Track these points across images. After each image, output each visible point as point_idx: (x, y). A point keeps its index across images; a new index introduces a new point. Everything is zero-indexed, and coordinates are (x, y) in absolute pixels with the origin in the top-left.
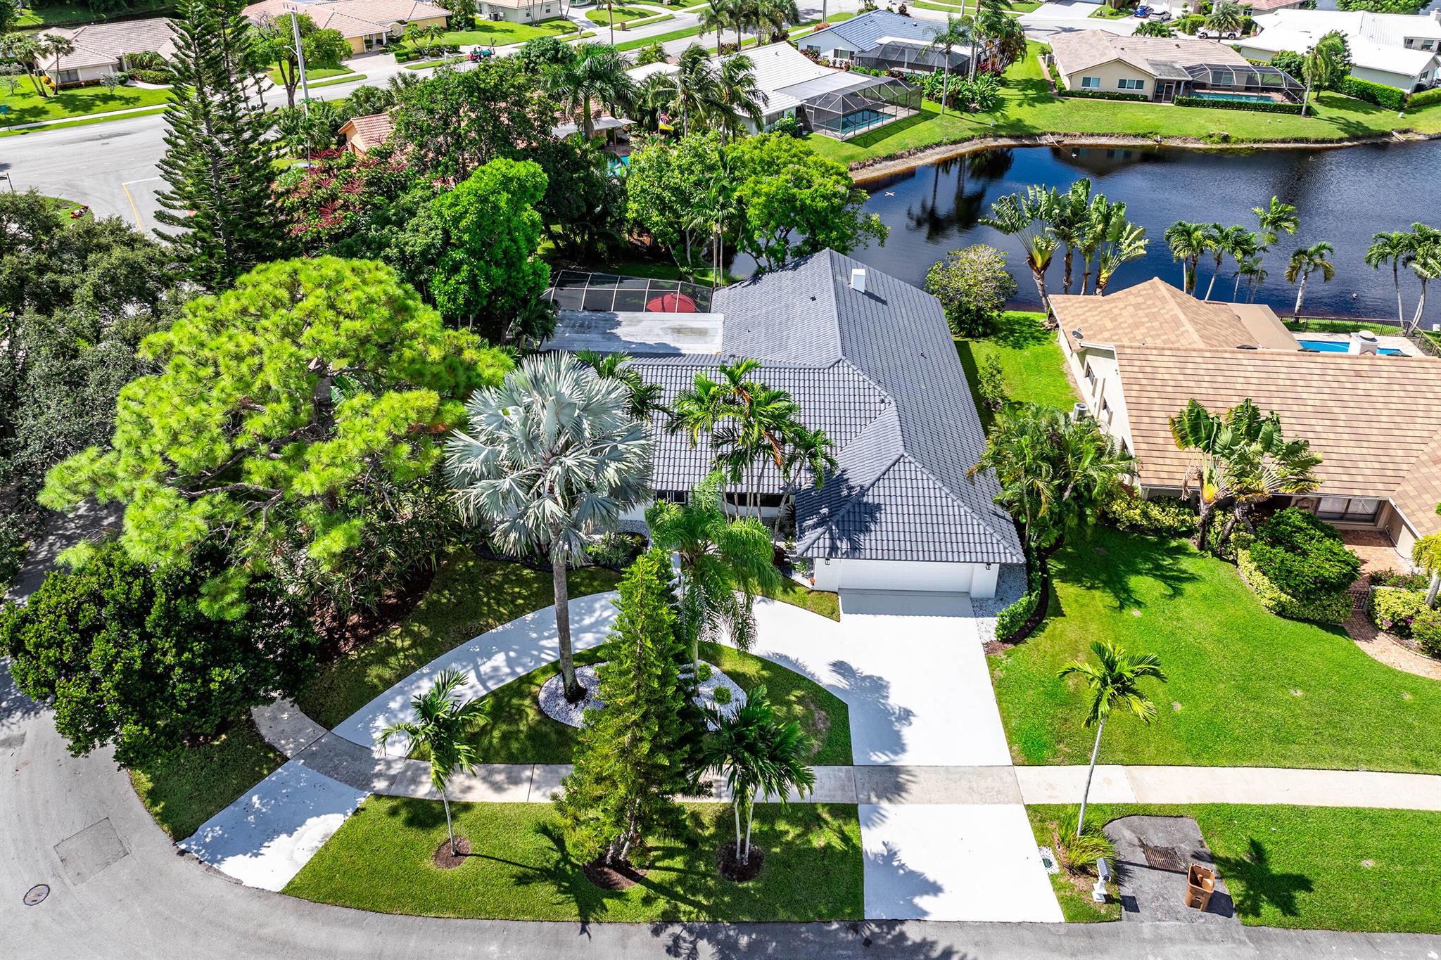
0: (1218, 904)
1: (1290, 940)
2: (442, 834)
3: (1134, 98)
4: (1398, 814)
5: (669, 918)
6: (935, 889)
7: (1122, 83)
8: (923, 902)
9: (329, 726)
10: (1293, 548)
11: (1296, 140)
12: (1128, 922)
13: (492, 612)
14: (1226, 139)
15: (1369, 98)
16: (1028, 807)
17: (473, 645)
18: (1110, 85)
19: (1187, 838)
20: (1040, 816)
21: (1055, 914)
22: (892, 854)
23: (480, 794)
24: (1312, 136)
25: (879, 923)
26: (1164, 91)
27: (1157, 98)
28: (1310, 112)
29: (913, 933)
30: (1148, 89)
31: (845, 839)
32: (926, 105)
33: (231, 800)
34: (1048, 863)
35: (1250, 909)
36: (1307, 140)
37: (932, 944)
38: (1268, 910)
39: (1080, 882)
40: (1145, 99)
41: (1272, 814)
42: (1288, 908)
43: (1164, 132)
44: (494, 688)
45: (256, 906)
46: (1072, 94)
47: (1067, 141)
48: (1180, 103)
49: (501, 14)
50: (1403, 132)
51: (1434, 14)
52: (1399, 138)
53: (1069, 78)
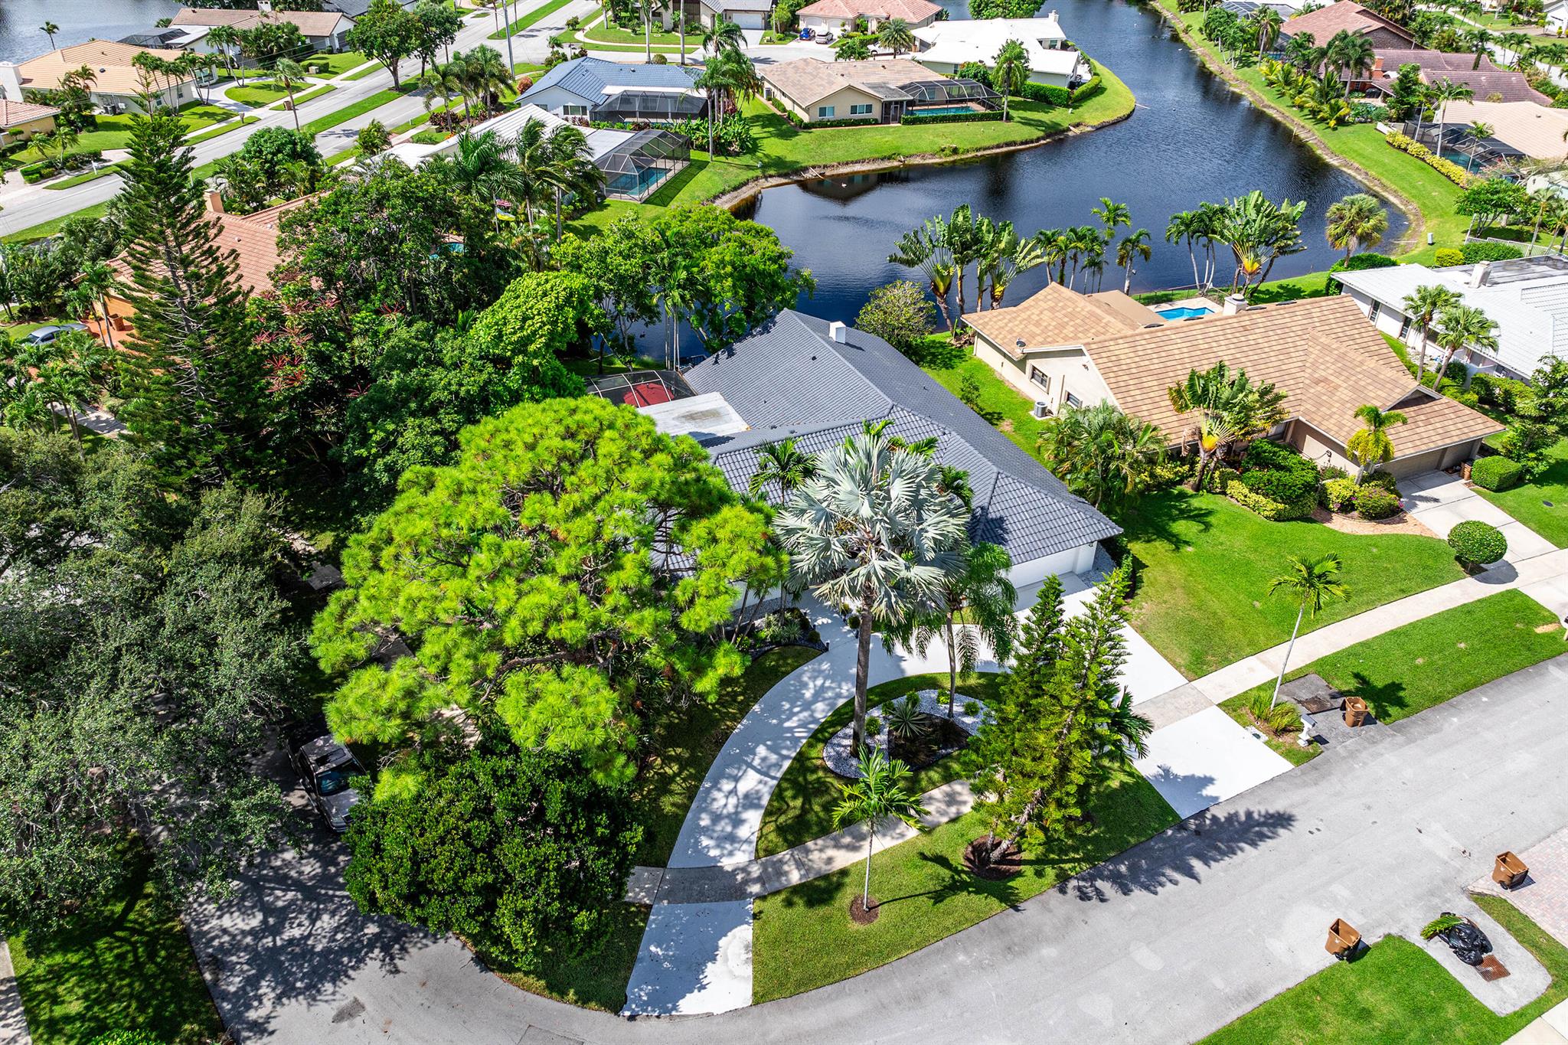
0: (1368, 720)
1: (1414, 722)
2: (845, 898)
3: (866, 122)
4: (1413, 625)
5: (1063, 879)
6: (1208, 781)
7: (854, 109)
8: (1209, 791)
9: (662, 863)
10: (1279, 468)
11: (1008, 144)
12: (1328, 752)
13: (726, 716)
14: (955, 151)
15: (1043, 99)
16: (1219, 705)
17: (730, 749)
18: (843, 112)
19: (1317, 687)
20: (1231, 706)
21: (1286, 766)
22: (1167, 771)
23: (843, 859)
24: (1018, 139)
25: (1195, 817)
26: (892, 111)
27: (886, 120)
28: (1009, 118)
29: (1221, 813)
30: (877, 112)
31: (1131, 774)
32: (695, 155)
33: (633, 960)
34: (1258, 737)
35: (1382, 714)
36: (1014, 143)
37: (1236, 814)
38: (1393, 710)
39: (1287, 738)
40: (876, 122)
41: (1351, 652)
42: (1401, 703)
43: (905, 151)
44: (779, 775)
45: (744, 1024)
46: (807, 127)
47: (828, 172)
48: (907, 122)
49: (122, 106)
50: (1077, 125)
51: (1052, 16)
52: (1077, 131)
53: (807, 110)
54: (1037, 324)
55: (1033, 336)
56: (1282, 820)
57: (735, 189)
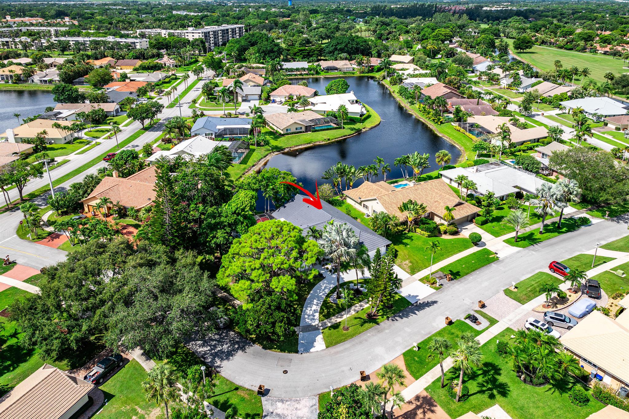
0: (452, 279)
1: (462, 279)
2: (341, 327)
3: (301, 132)
4: (462, 258)
5: (388, 318)
6: (418, 296)
7: (297, 129)
8: (418, 298)
9: (299, 326)
10: (428, 224)
11: (344, 136)
12: (443, 287)
13: (305, 294)
14: (329, 140)
15: (353, 121)
16: (420, 280)
17: (307, 301)
18: (293, 130)
19: (441, 274)
20: (421, 280)
21: (435, 291)
22: (408, 295)
23: (339, 320)
24: (347, 134)
25: (415, 303)
26: (308, 129)
27: (306, 131)
28: (344, 128)
29: (421, 302)
30: (303, 129)
31: (400, 296)
32: (251, 147)
33: (298, 344)
34: (428, 285)
35: (455, 278)
36: (346, 136)
37: (424, 302)
38: (457, 277)
39: (434, 285)
40: (304, 132)
41: (448, 265)
42: (459, 275)
43: (314, 141)
44: (321, 305)
45: (325, 352)
46: (283, 135)
47: (292, 149)
48: (313, 132)
49: (53, 141)
50: (364, 128)
51: (352, 92)
52: (364, 130)
53: (282, 130)
54: (363, 192)
55: (363, 196)
56: (435, 302)
57: (265, 157)
